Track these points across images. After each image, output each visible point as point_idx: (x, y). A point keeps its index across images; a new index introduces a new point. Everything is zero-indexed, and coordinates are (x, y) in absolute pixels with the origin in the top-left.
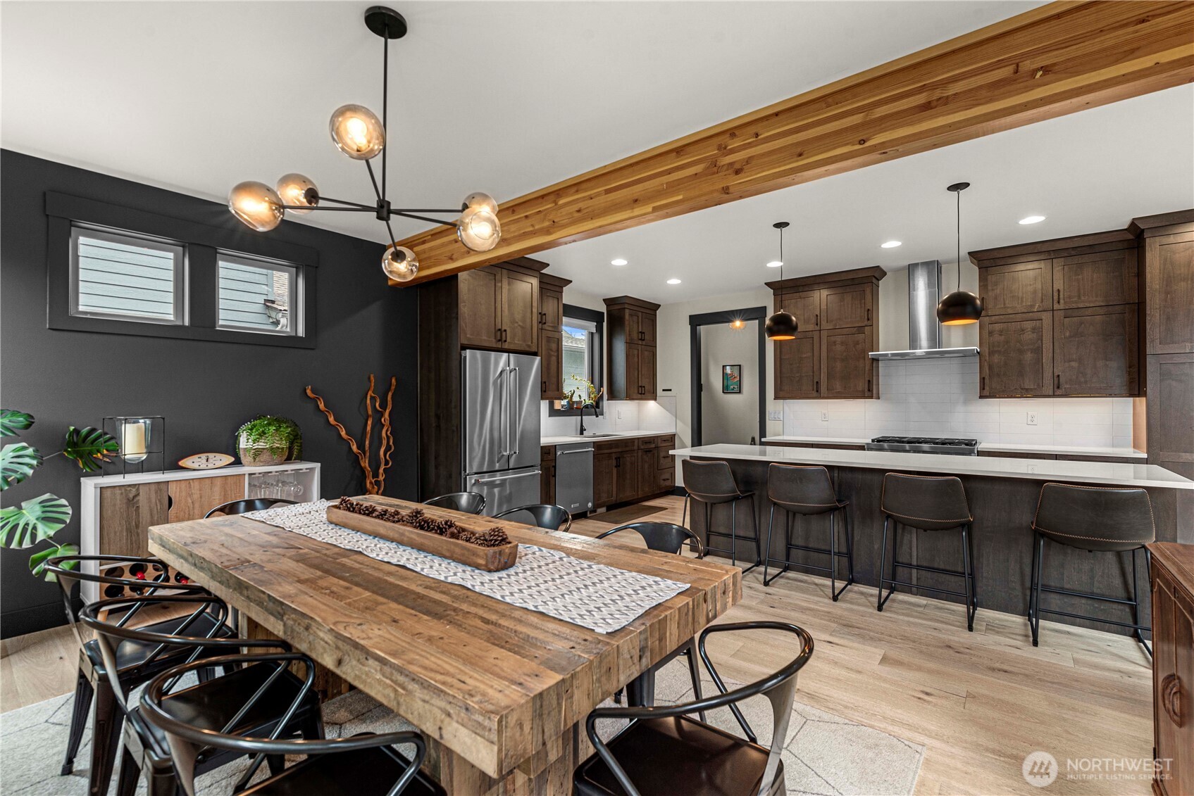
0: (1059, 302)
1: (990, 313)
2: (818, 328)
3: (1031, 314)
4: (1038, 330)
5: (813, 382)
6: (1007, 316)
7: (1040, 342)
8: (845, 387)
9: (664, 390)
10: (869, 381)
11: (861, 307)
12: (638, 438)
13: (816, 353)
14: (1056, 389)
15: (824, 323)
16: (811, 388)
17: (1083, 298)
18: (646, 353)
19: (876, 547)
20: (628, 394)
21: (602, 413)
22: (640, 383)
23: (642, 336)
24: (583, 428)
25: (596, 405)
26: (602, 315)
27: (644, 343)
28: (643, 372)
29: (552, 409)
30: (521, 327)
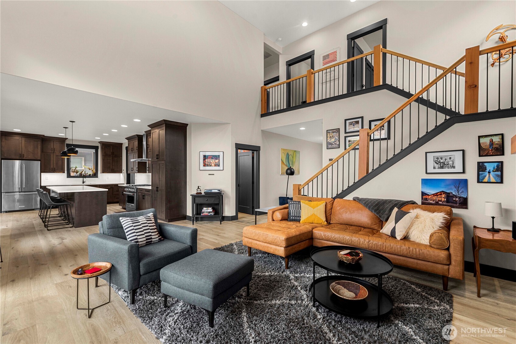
2: (132, 152)
18: (115, 159)
20: (104, 171)
21: (97, 177)
22: (111, 168)
23: (113, 153)
24: (84, 181)
25: (94, 175)
26: (98, 147)
27: (114, 155)
28: (113, 165)
29: (69, 176)
30: (32, 153)
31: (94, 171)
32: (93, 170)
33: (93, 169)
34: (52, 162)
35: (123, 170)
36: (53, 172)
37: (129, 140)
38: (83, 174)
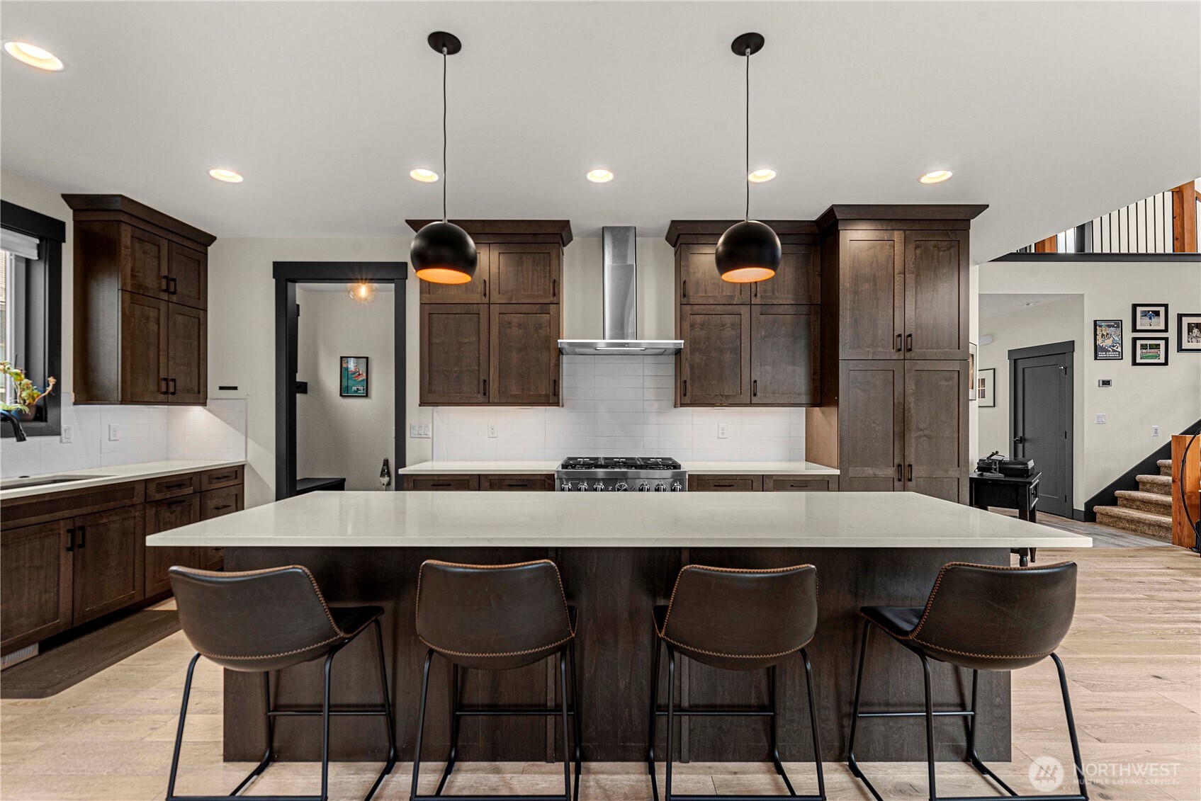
0: (756, 295)
1: (692, 301)
2: (486, 300)
3: (731, 307)
4: (737, 326)
5: (479, 379)
6: (708, 306)
7: (738, 340)
8: (523, 389)
9: (221, 388)
10: (555, 381)
11: (545, 277)
12: (146, 481)
13: (484, 337)
14: (752, 397)
15: (494, 293)
16: (476, 390)
17: (776, 293)
18: (180, 319)
19: (622, 685)
21: (55, 430)
22: (162, 371)
23: (169, 285)
27: (174, 299)
28: (171, 353)
35: (228, 388)
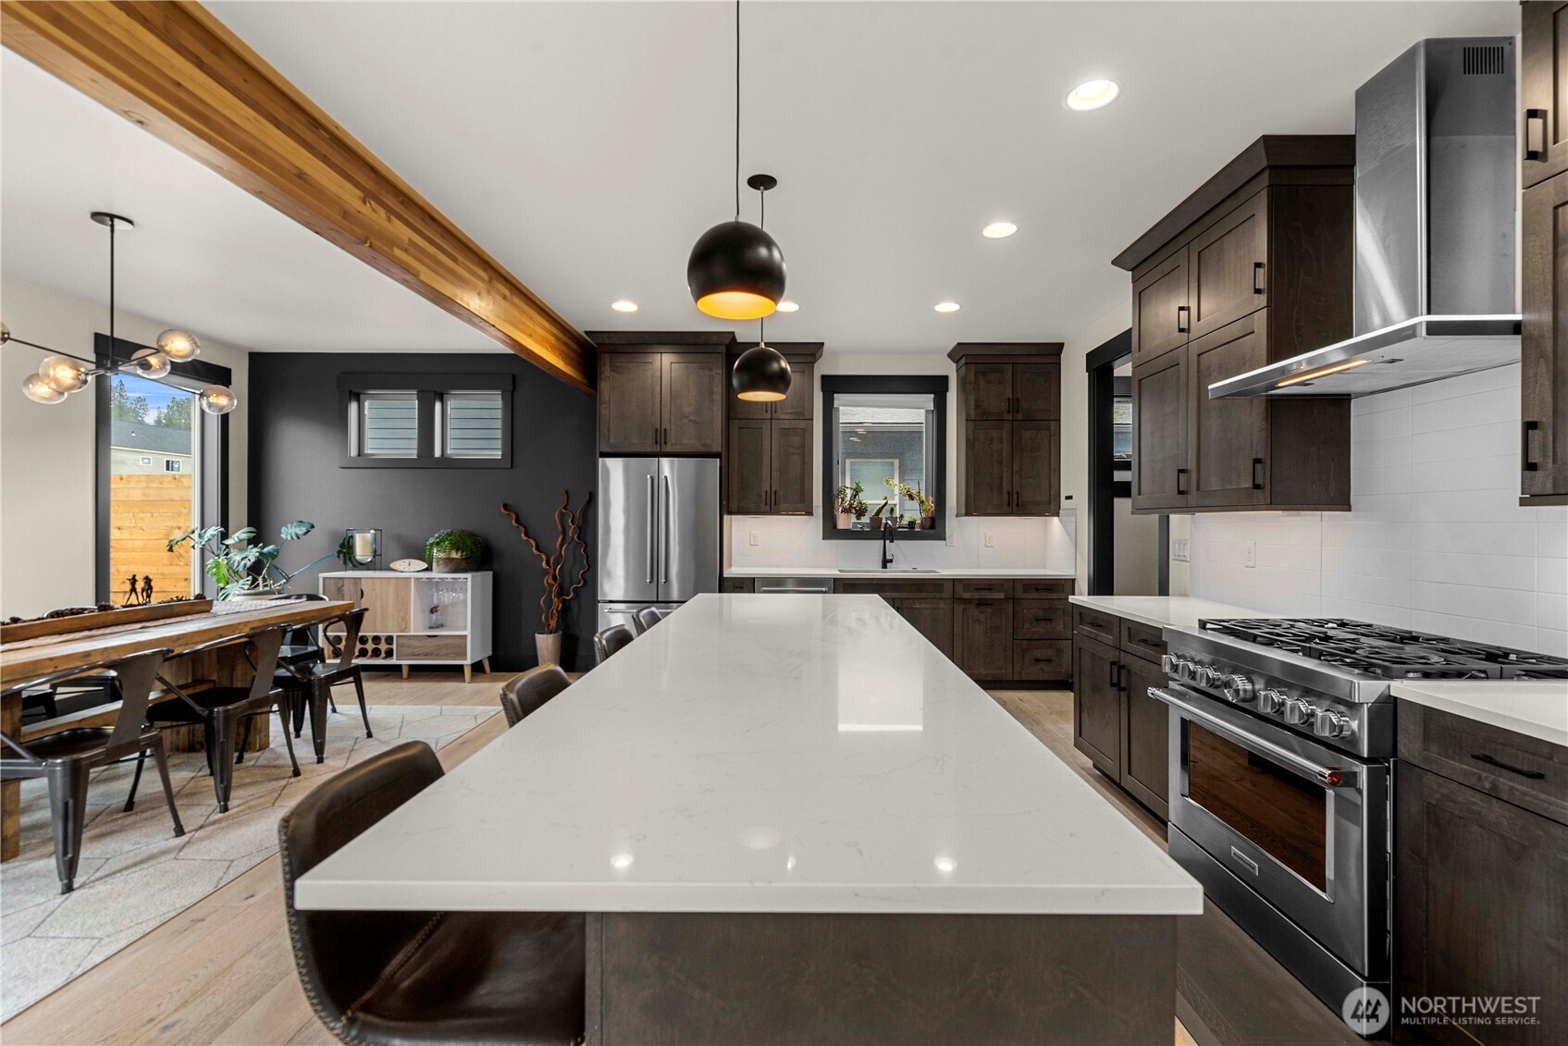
2: (1185, 338)
8: (1223, 480)
9: (1066, 497)
10: (1257, 461)
12: (956, 580)
13: (1183, 401)
15: (1193, 324)
18: (1026, 434)
20: (973, 507)
21: (942, 537)
22: (1006, 487)
23: (1014, 405)
24: (888, 557)
25: (928, 524)
26: (945, 379)
27: (1020, 417)
28: (1016, 467)
29: (831, 531)
30: (694, 422)
31: (931, 505)
32: (922, 502)
33: (923, 495)
34: (766, 461)
35: (1069, 498)
36: (771, 513)
37: (1140, 272)
38: (884, 521)
